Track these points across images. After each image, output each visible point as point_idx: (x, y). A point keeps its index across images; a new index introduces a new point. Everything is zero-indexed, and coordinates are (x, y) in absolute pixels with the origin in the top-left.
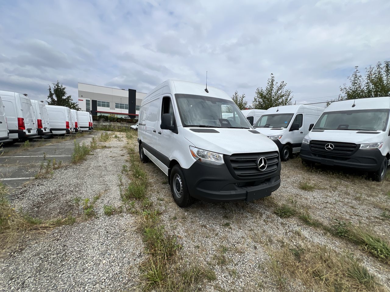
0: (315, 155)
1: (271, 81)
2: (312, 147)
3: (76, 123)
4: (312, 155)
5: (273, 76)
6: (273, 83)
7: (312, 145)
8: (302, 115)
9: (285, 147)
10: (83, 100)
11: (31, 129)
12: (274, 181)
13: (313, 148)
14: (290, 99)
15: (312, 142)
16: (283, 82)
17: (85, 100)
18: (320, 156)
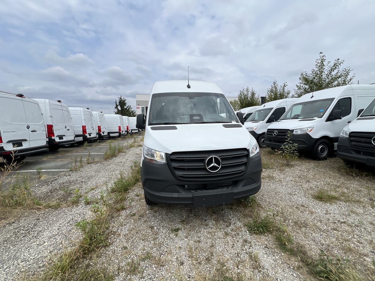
0: (358, 152)
1: (320, 62)
2: (352, 141)
3: (127, 127)
4: (352, 152)
5: (322, 55)
6: (323, 63)
7: (352, 139)
8: (350, 98)
9: (320, 141)
10: (139, 108)
11: (92, 133)
12: (241, 186)
13: (354, 143)
14: (351, 79)
15: (352, 134)
16: (338, 60)
17: (140, 107)
18: (365, 154)
